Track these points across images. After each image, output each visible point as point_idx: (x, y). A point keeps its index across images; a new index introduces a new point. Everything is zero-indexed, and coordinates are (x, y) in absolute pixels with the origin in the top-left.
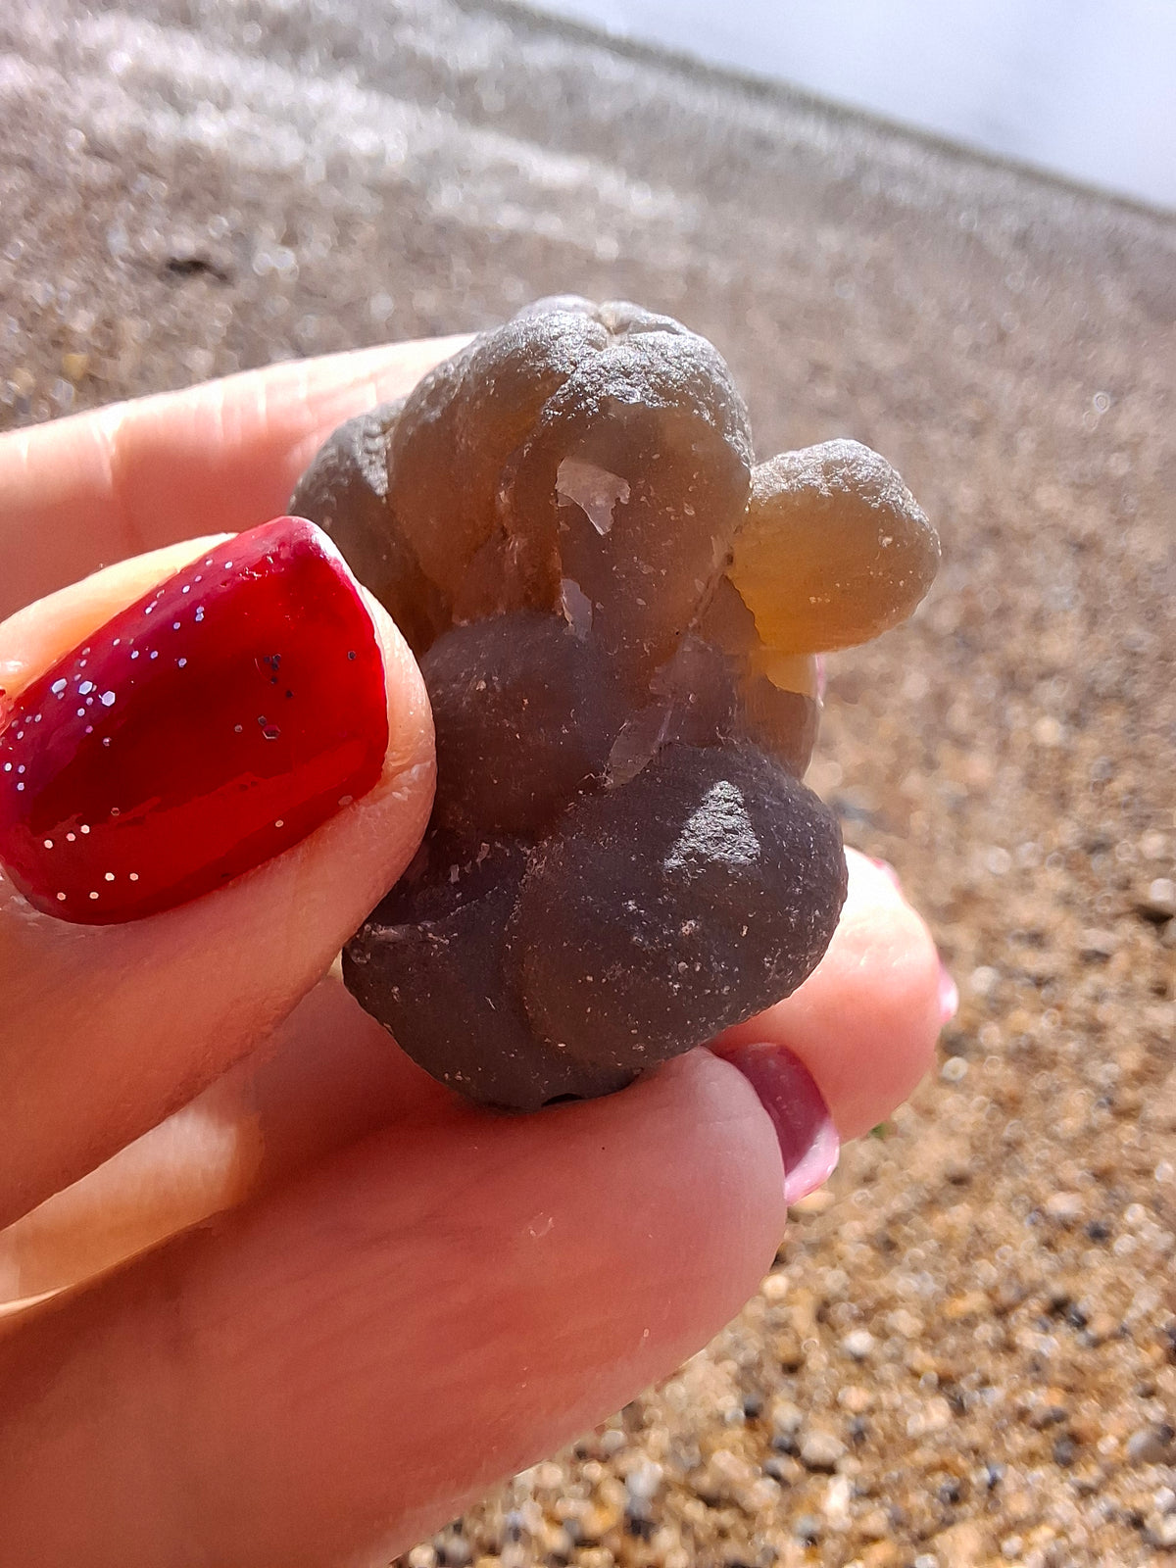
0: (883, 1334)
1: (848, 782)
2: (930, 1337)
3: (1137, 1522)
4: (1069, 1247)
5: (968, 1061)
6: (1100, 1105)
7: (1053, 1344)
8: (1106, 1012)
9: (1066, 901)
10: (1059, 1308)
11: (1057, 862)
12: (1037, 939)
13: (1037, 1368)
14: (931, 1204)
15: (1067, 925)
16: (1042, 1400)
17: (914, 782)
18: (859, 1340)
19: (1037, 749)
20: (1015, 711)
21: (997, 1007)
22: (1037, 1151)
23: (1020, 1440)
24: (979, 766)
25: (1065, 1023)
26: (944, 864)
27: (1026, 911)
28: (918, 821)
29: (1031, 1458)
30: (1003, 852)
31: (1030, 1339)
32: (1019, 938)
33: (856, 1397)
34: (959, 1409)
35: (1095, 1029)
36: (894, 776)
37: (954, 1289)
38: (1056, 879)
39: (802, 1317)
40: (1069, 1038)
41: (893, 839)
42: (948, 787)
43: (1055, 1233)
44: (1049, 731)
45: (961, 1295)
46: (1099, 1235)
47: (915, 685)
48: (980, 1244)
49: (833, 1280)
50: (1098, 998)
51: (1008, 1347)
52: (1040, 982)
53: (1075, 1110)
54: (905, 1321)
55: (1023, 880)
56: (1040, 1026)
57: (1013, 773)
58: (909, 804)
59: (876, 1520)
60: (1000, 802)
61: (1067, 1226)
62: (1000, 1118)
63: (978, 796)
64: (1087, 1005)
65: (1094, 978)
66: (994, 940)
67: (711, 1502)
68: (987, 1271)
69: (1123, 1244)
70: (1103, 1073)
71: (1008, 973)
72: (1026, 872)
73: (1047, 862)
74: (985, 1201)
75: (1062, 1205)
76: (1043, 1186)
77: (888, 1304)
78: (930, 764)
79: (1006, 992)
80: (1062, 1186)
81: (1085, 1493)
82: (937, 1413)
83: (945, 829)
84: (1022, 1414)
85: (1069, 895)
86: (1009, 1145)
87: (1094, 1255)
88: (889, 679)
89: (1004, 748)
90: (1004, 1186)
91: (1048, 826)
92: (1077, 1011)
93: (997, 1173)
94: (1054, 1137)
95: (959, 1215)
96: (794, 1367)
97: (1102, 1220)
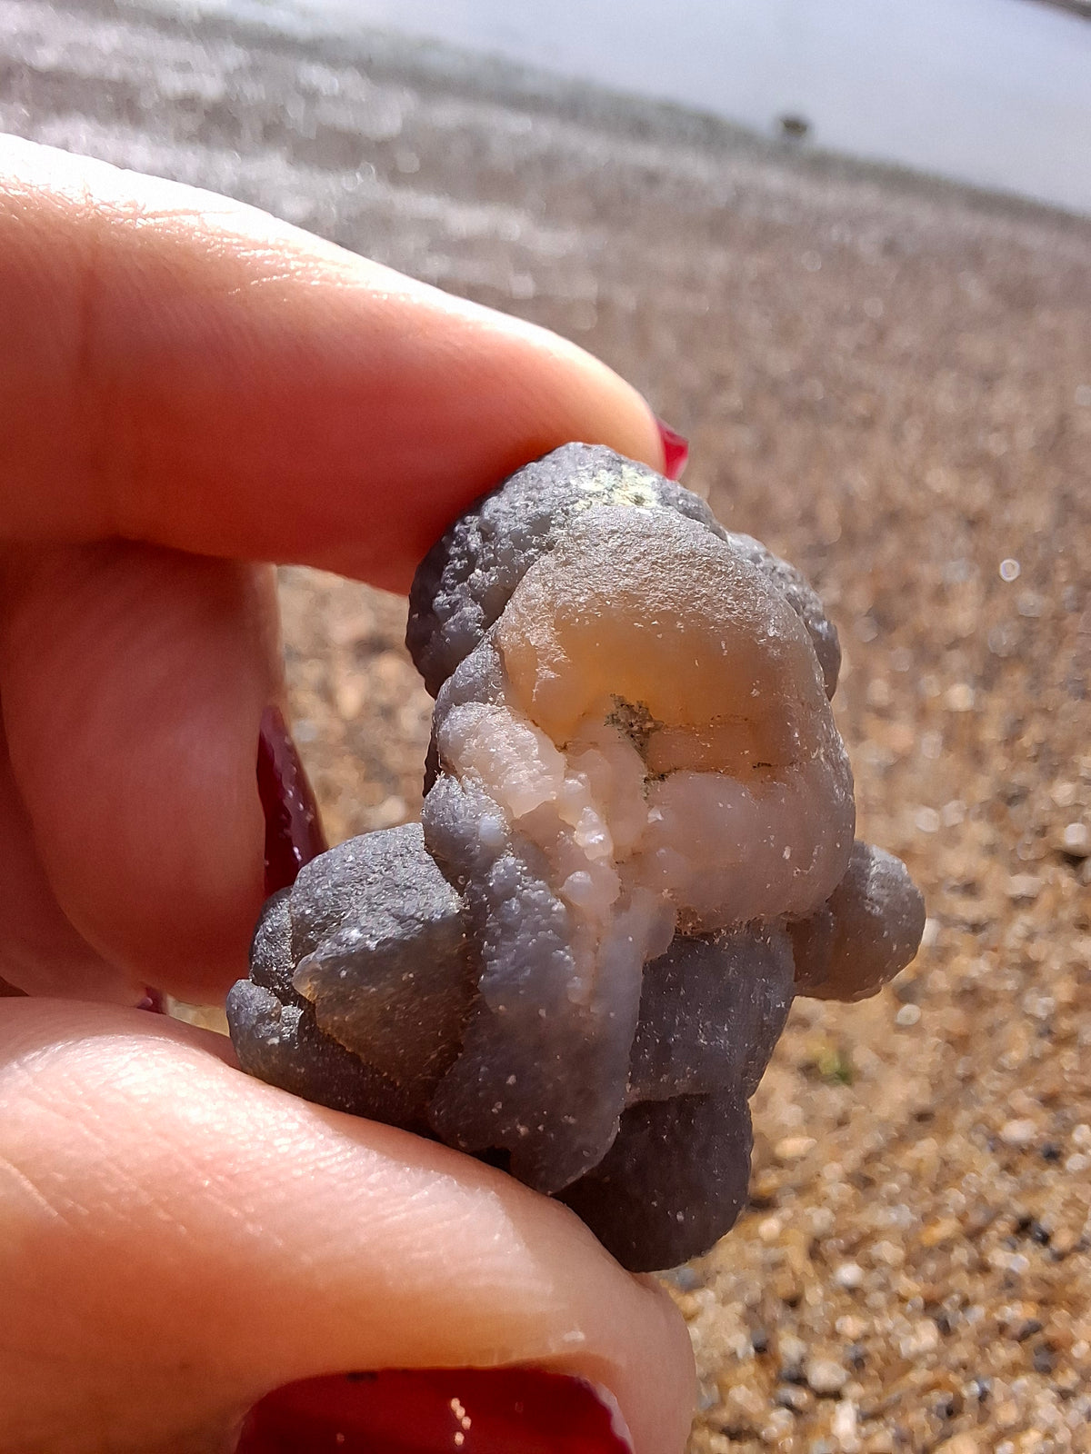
0: (870, 1265)
2: (912, 1263)
4: (1028, 1169)
5: (919, 1006)
6: (1041, 1035)
7: (1021, 1261)
8: (1037, 950)
9: (991, 850)
10: (1025, 1227)
11: (980, 816)
12: (970, 888)
13: (1010, 1285)
14: (901, 1140)
15: (994, 871)
16: (1017, 1313)
18: (849, 1273)
19: (951, 715)
20: (930, 684)
21: (939, 955)
22: (989, 1082)
23: (1004, 1353)
24: (901, 733)
25: (1001, 963)
26: (878, 827)
27: (957, 863)
29: (1014, 1370)
30: (930, 811)
31: (1001, 1258)
32: (953, 889)
33: (851, 1325)
34: (945, 1329)
35: (1030, 968)
37: (929, 1218)
38: (981, 832)
39: (796, 1255)
40: (1006, 977)
42: (875, 756)
43: (1011, 1158)
44: (960, 696)
45: (936, 1223)
46: (1053, 1156)
48: (949, 1173)
49: (820, 1218)
50: (1030, 937)
51: (983, 1268)
52: (976, 928)
53: (1019, 1043)
54: (888, 1251)
55: (951, 836)
56: (975, 967)
57: (933, 738)
59: (883, 1439)
60: (923, 764)
61: (1023, 1150)
62: (953, 1054)
63: (904, 761)
64: (1021, 945)
65: (1023, 921)
66: (932, 893)
67: (731, 1434)
68: (956, 1198)
69: (1074, 1162)
70: (1040, 1005)
71: (946, 921)
72: (953, 828)
73: (971, 817)
74: (945, 1133)
75: (1017, 1131)
76: (997, 1115)
77: (870, 1237)
78: (859, 736)
79: (946, 940)
80: (1014, 1115)
81: (1065, 1396)
82: (927, 1335)
83: (877, 794)
84: (1002, 1328)
85: (994, 845)
86: (963, 1079)
87: (1050, 1175)
89: (922, 714)
90: (963, 1118)
91: (968, 783)
92: (1012, 951)
93: (955, 1106)
94: (1002, 1069)
95: (926, 1149)
96: (794, 1303)
97: (1054, 1141)
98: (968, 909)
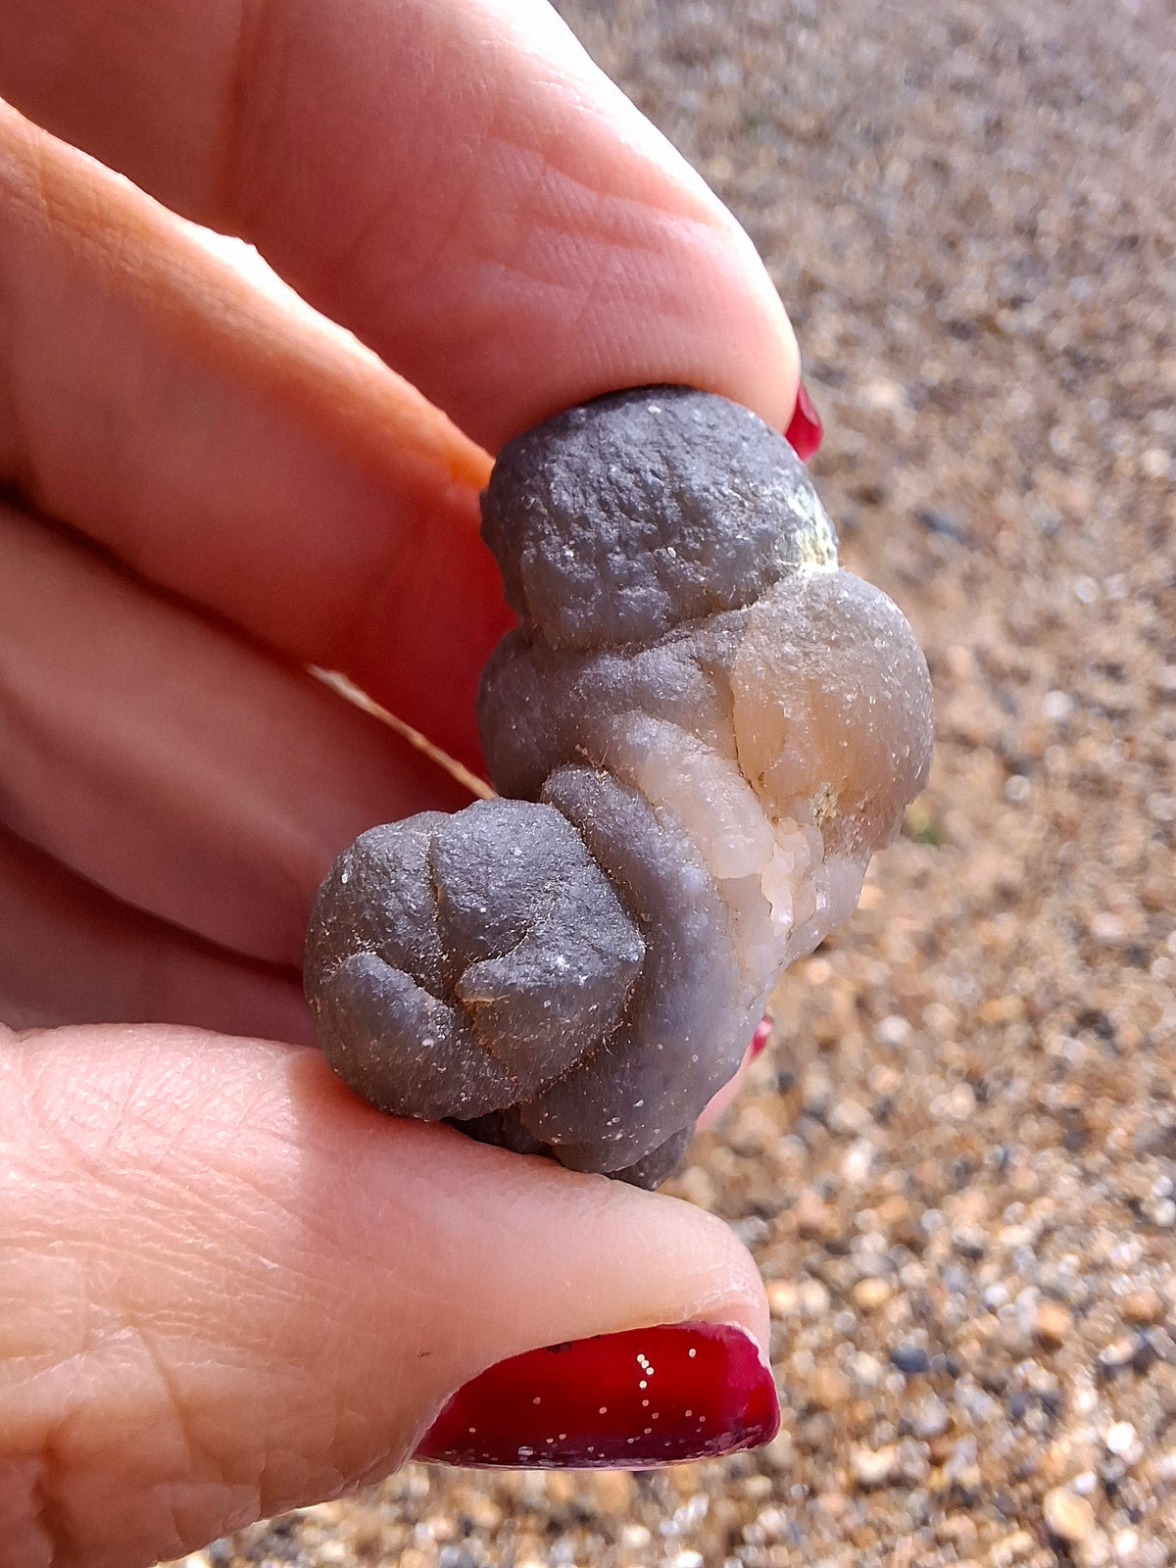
0: (918, 1025)
1: (939, 494)
2: (963, 1033)
3: (1133, 1204)
4: (1106, 966)
5: (1032, 782)
6: (1157, 837)
7: (1080, 1050)
9: (1150, 637)
10: (1091, 1021)
11: (1145, 596)
12: (1114, 672)
13: (1060, 1070)
14: (978, 913)
15: (1148, 659)
16: (1059, 1095)
17: (1008, 502)
18: (894, 1029)
19: (1141, 478)
20: (1123, 438)
21: (1066, 734)
22: (1087, 874)
23: (1033, 1128)
24: (1079, 492)
25: (1132, 757)
26: (1031, 587)
27: (1107, 643)
28: (1007, 543)
29: (1039, 1145)
30: (1090, 581)
31: (1059, 1043)
32: (1098, 668)
33: (886, 1079)
34: (982, 1098)
35: (1161, 765)
36: (989, 493)
37: (991, 993)
38: (1144, 615)
39: (842, 1002)
40: (1134, 770)
41: (978, 557)
42: (1043, 510)
43: (1091, 951)
44: (1157, 462)
45: (998, 997)
46: (1137, 956)
47: (1020, 402)
48: (1021, 954)
49: (875, 973)
50: (1169, 734)
51: (1035, 1048)
52: (1113, 714)
53: (1131, 839)
54: (941, 1017)
55: (1109, 614)
56: (1102, 753)
57: (1111, 503)
58: (1000, 524)
59: (892, 1180)
60: (1097, 529)
61: (1108, 948)
62: (1056, 839)
63: (1074, 521)
64: (1157, 740)
65: (1167, 715)
66: (1071, 667)
67: (739, 1152)
68: (1026, 980)
69: (1160, 967)
70: (1164, 806)
71: (1081, 701)
72: (1112, 604)
73: (1136, 595)
74: (1031, 913)
75: (1108, 928)
76: (1087, 905)
77: (923, 1001)
78: (1027, 485)
79: (1078, 720)
80: (1107, 908)
81: (1088, 1175)
82: (959, 1101)
83: (1034, 551)
84: (1041, 1109)
85: (1154, 631)
86: (1063, 865)
87: (1130, 973)
88: (992, 392)
89: (1106, 475)
90: (1052, 905)
91: (1140, 559)
92: (1146, 745)
93: (1046, 892)
94: (1105, 862)
95: (1005, 927)
96: (828, 1047)
97: (1142, 943)
98: (1107, 693)
